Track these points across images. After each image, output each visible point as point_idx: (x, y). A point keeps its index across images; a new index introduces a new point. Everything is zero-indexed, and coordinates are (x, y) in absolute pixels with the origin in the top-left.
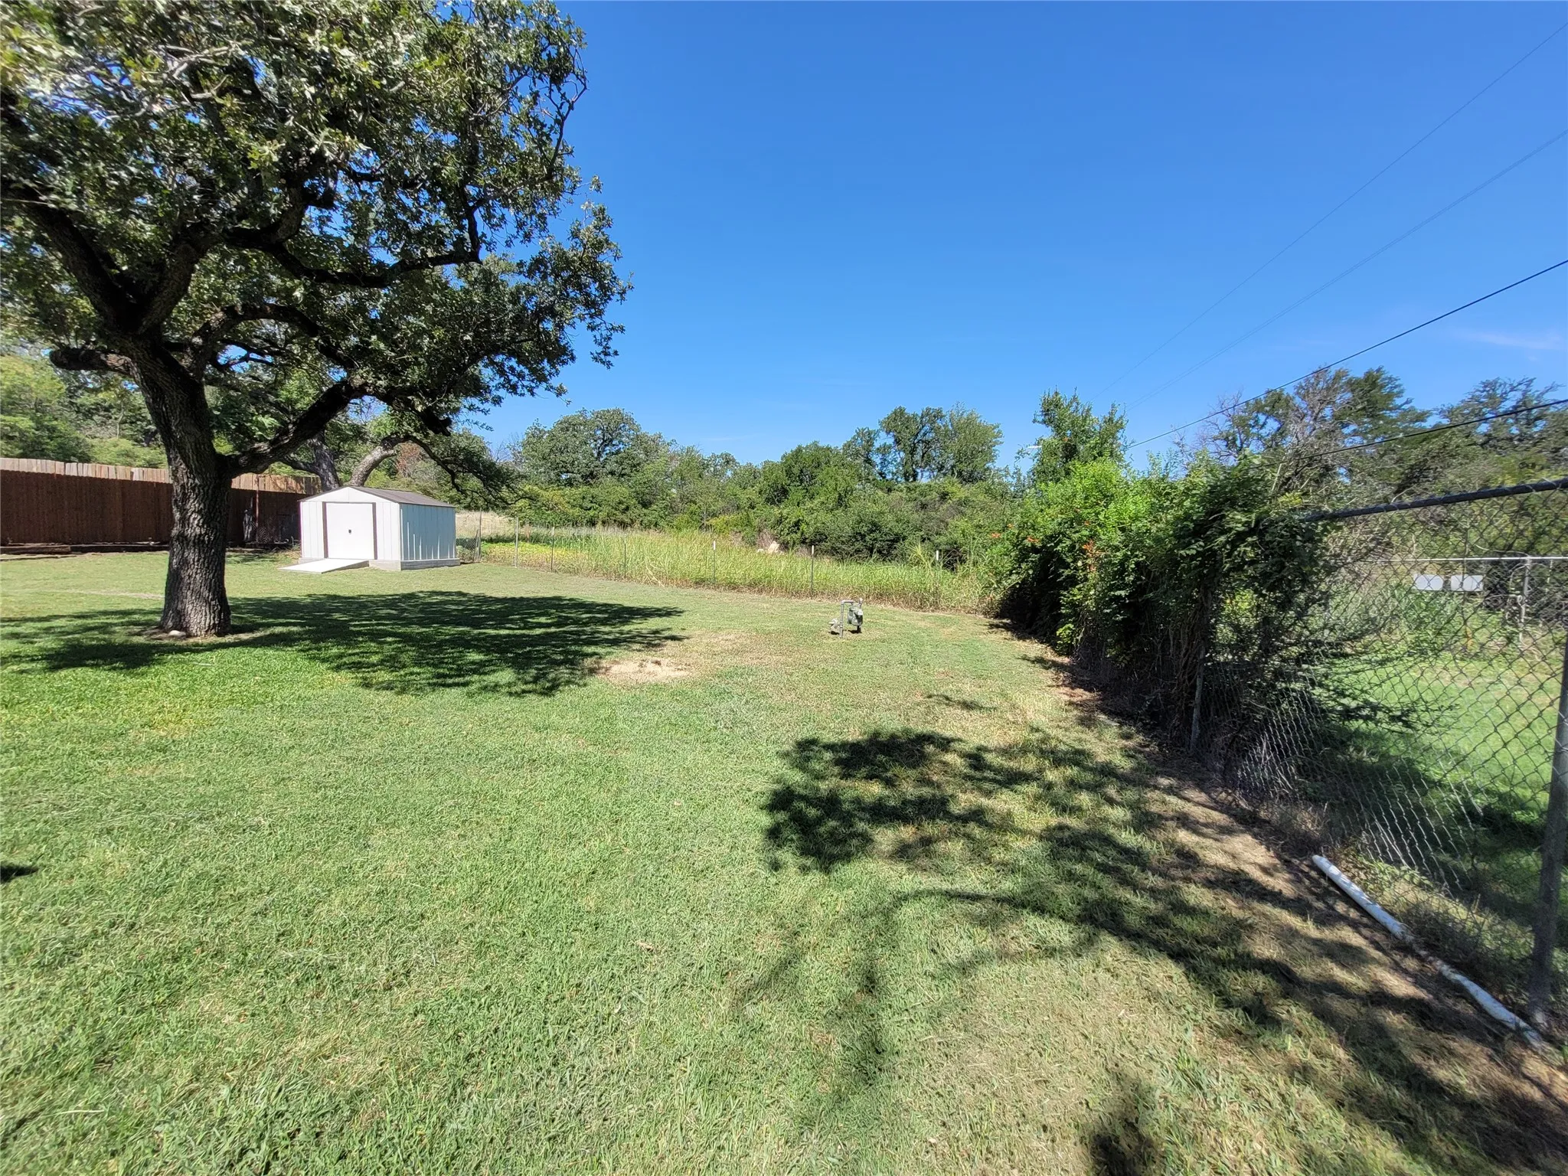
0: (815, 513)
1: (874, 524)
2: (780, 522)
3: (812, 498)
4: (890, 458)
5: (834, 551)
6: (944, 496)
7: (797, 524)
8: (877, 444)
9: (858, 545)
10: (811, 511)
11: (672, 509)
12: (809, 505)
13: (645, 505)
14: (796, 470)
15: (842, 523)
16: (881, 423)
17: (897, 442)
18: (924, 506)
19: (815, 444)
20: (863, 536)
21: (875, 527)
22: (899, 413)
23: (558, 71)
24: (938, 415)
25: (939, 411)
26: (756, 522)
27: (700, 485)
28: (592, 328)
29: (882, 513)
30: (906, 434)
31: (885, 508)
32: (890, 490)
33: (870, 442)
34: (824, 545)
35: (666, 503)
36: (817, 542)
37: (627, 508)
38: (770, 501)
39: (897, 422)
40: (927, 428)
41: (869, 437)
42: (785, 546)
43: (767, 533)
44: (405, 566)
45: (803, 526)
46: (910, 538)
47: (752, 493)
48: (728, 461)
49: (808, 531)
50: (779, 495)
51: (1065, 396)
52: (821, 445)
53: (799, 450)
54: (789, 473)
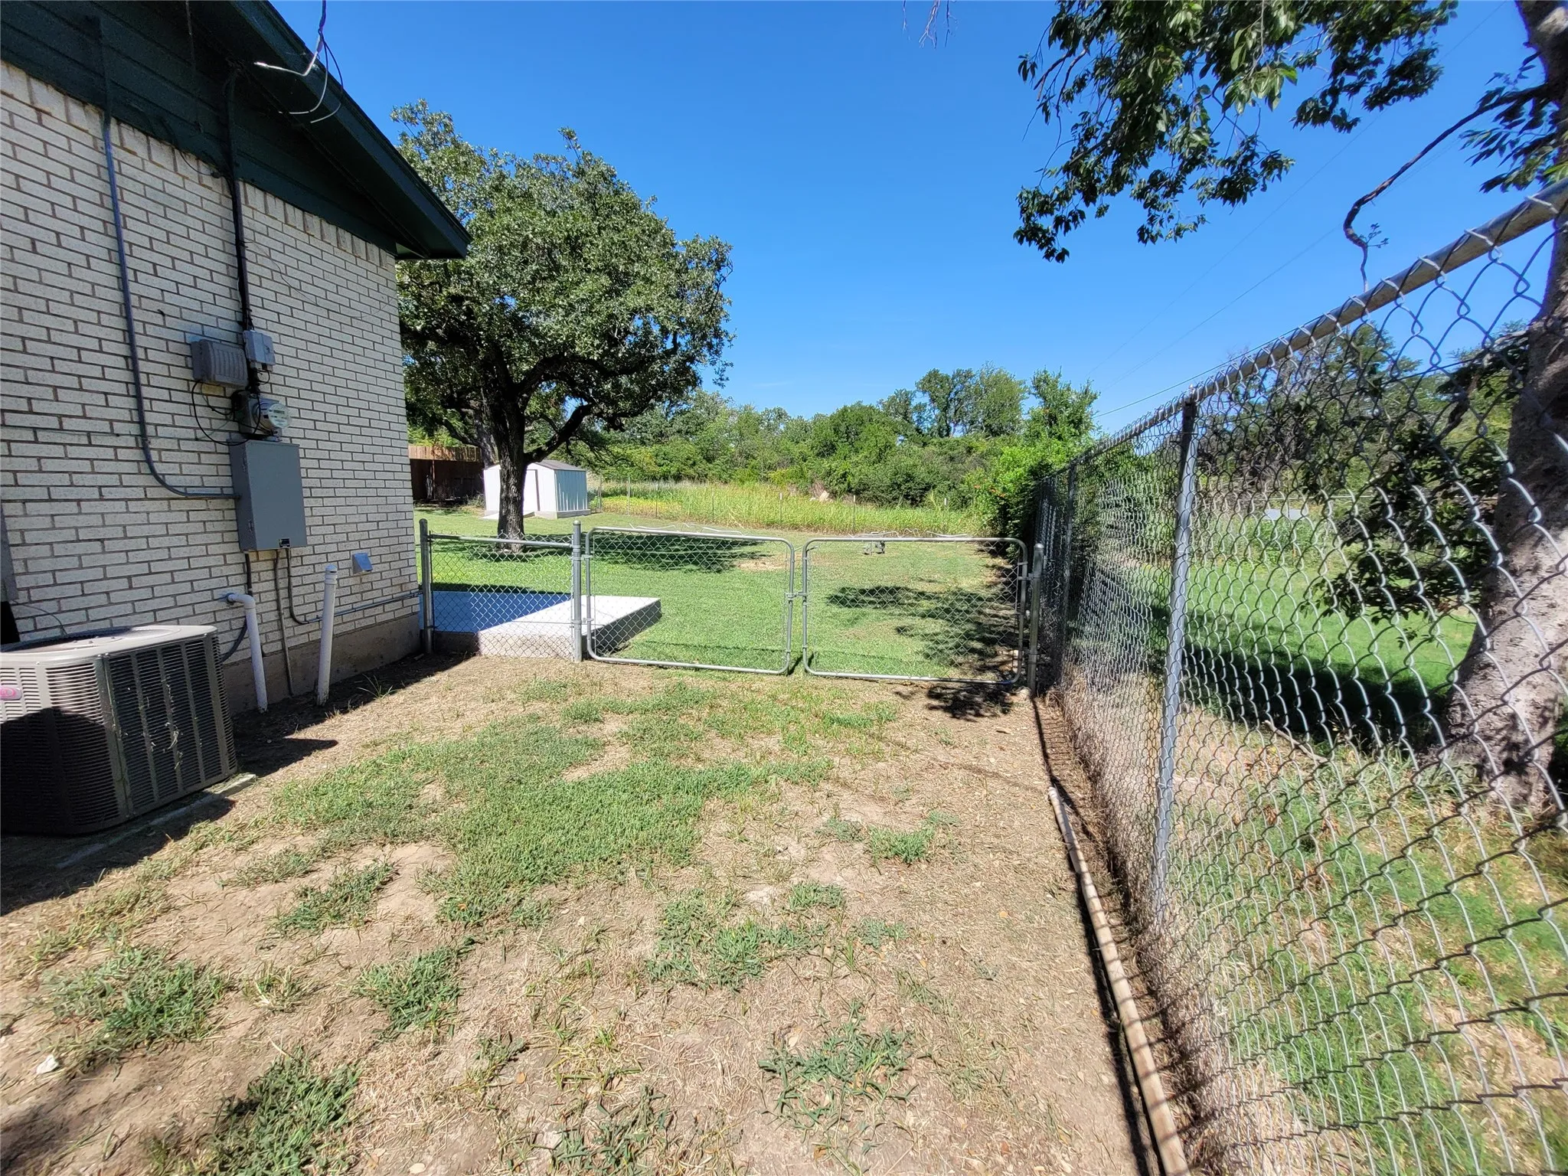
0: (858, 466)
1: (908, 475)
2: (829, 474)
3: (857, 451)
4: (925, 415)
5: (875, 499)
6: (969, 450)
7: (844, 476)
8: (914, 403)
9: (895, 493)
10: (856, 464)
11: (732, 462)
12: (854, 459)
13: (710, 460)
14: (843, 429)
15: (881, 475)
16: (917, 385)
17: (933, 400)
18: (952, 459)
19: (859, 403)
20: (899, 486)
21: (910, 478)
22: (934, 374)
23: (719, 264)
24: (968, 375)
25: (969, 372)
26: (809, 474)
27: (756, 441)
28: (713, 363)
29: (915, 466)
30: (941, 394)
31: (918, 462)
32: (925, 444)
33: (907, 401)
34: (866, 494)
35: (727, 458)
36: (859, 492)
37: (694, 464)
38: (821, 455)
39: (933, 382)
40: (958, 387)
41: (907, 398)
42: (834, 495)
43: (818, 484)
44: (560, 516)
45: (850, 478)
46: (939, 487)
47: (804, 447)
48: (780, 415)
49: (854, 482)
50: (828, 449)
51: (1052, 374)
52: (864, 404)
53: (845, 410)
54: (836, 431)
